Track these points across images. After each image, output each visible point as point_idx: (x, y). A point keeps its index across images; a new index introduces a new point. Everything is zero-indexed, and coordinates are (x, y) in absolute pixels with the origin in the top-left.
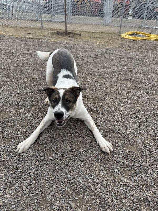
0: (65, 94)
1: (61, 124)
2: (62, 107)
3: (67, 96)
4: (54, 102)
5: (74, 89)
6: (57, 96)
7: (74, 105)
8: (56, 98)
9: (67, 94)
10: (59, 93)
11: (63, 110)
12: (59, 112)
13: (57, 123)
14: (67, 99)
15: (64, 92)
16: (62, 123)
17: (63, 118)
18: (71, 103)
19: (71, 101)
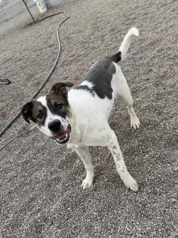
0: (49, 101)
1: (65, 139)
2: (54, 115)
3: (53, 102)
4: (41, 117)
5: (56, 87)
6: (40, 108)
7: (69, 109)
8: (40, 111)
9: (51, 99)
10: (40, 104)
14: (55, 104)
15: (46, 98)
17: (63, 127)
18: (64, 107)
19: (62, 103)
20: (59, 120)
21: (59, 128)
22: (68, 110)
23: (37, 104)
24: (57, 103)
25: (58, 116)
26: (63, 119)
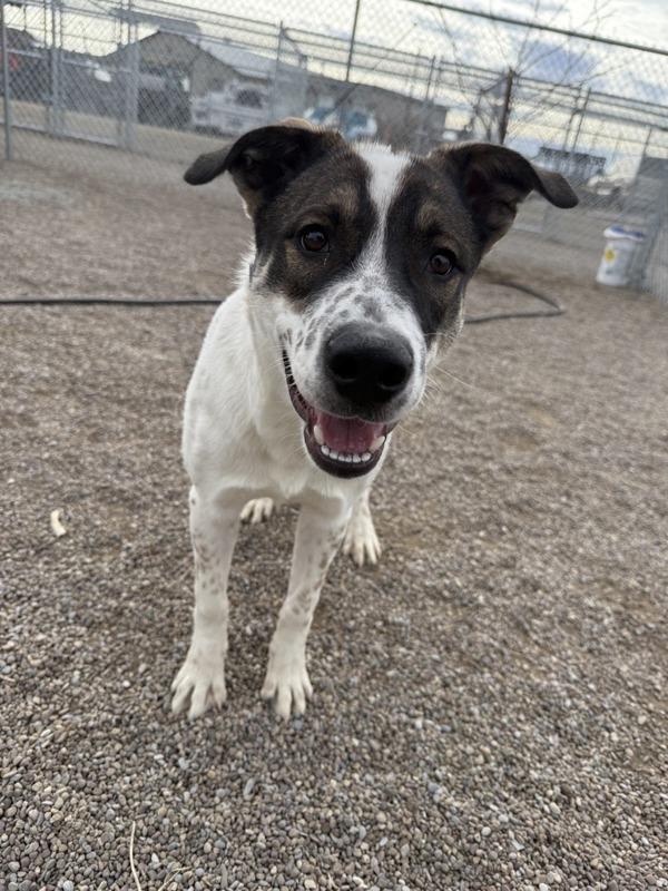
0: (412, 190)
4: (311, 251)
6: (346, 198)
7: (462, 303)
8: (335, 214)
10: (359, 174)
11: (403, 323)
12: (378, 335)
13: (325, 451)
15: (408, 172)
18: (456, 282)
19: (461, 256)
20: (412, 354)
22: (456, 311)
23: (348, 164)
24: (441, 234)
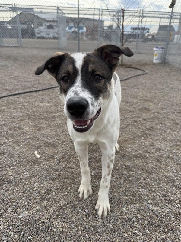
2: (83, 89)
3: (91, 66)
5: (106, 51)
7: (108, 86)
9: (91, 62)
10: (73, 62)
12: (77, 99)
14: (94, 71)
15: (84, 58)
16: (86, 126)
17: (88, 114)
18: (103, 81)
19: (103, 75)
20: (87, 102)
21: (83, 113)
22: (106, 88)
23: (70, 60)
24: (95, 71)
25: (89, 93)
26: (94, 100)
